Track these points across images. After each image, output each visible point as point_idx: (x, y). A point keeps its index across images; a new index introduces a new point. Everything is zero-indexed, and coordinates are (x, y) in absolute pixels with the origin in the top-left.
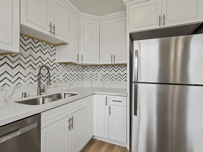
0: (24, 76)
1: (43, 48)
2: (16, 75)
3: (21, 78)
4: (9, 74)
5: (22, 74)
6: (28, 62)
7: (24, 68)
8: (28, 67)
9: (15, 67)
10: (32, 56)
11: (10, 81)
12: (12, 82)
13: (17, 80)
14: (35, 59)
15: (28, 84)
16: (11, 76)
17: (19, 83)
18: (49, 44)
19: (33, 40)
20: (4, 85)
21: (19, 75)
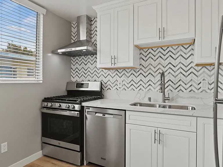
0: (154, 83)
1: (173, 53)
2: (148, 82)
3: (151, 85)
4: (143, 82)
5: (152, 82)
6: (157, 70)
7: (153, 76)
8: (157, 75)
9: (147, 76)
10: (161, 65)
11: (144, 87)
12: (145, 88)
13: (148, 86)
14: (164, 67)
15: (157, 91)
16: (144, 83)
17: (150, 89)
18: (182, 46)
19: (162, 49)
20: (140, 90)
21: (150, 83)
